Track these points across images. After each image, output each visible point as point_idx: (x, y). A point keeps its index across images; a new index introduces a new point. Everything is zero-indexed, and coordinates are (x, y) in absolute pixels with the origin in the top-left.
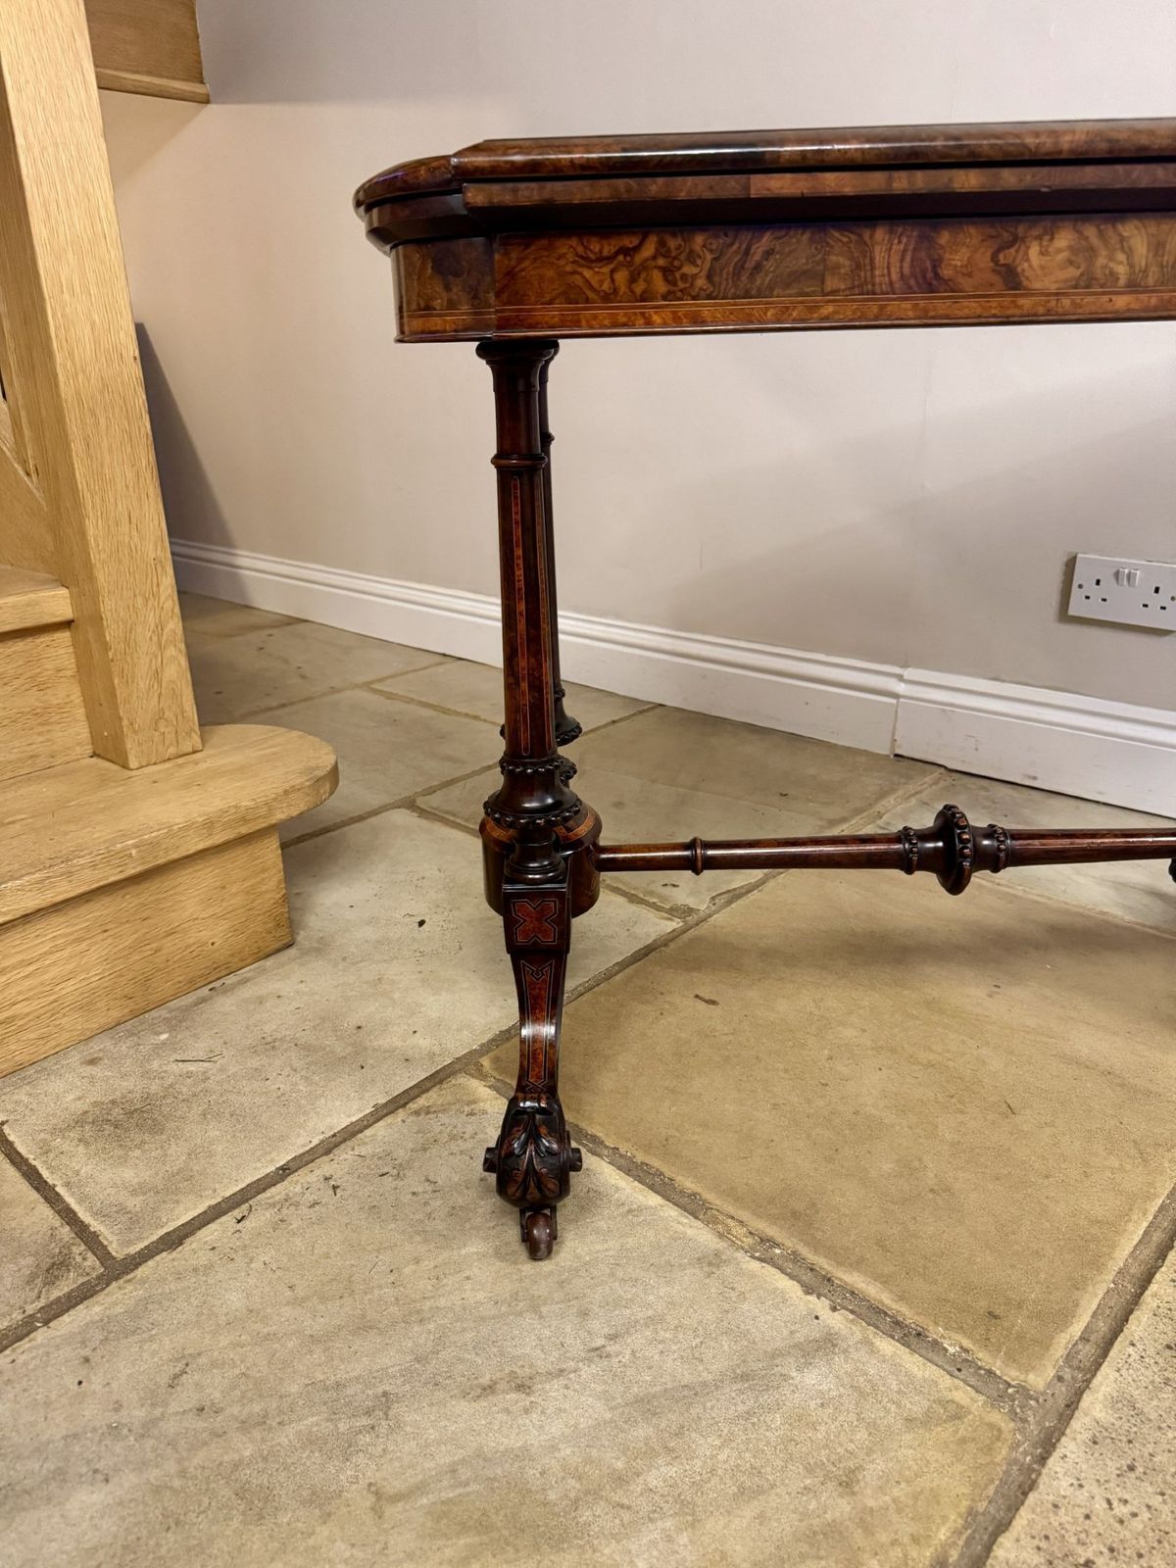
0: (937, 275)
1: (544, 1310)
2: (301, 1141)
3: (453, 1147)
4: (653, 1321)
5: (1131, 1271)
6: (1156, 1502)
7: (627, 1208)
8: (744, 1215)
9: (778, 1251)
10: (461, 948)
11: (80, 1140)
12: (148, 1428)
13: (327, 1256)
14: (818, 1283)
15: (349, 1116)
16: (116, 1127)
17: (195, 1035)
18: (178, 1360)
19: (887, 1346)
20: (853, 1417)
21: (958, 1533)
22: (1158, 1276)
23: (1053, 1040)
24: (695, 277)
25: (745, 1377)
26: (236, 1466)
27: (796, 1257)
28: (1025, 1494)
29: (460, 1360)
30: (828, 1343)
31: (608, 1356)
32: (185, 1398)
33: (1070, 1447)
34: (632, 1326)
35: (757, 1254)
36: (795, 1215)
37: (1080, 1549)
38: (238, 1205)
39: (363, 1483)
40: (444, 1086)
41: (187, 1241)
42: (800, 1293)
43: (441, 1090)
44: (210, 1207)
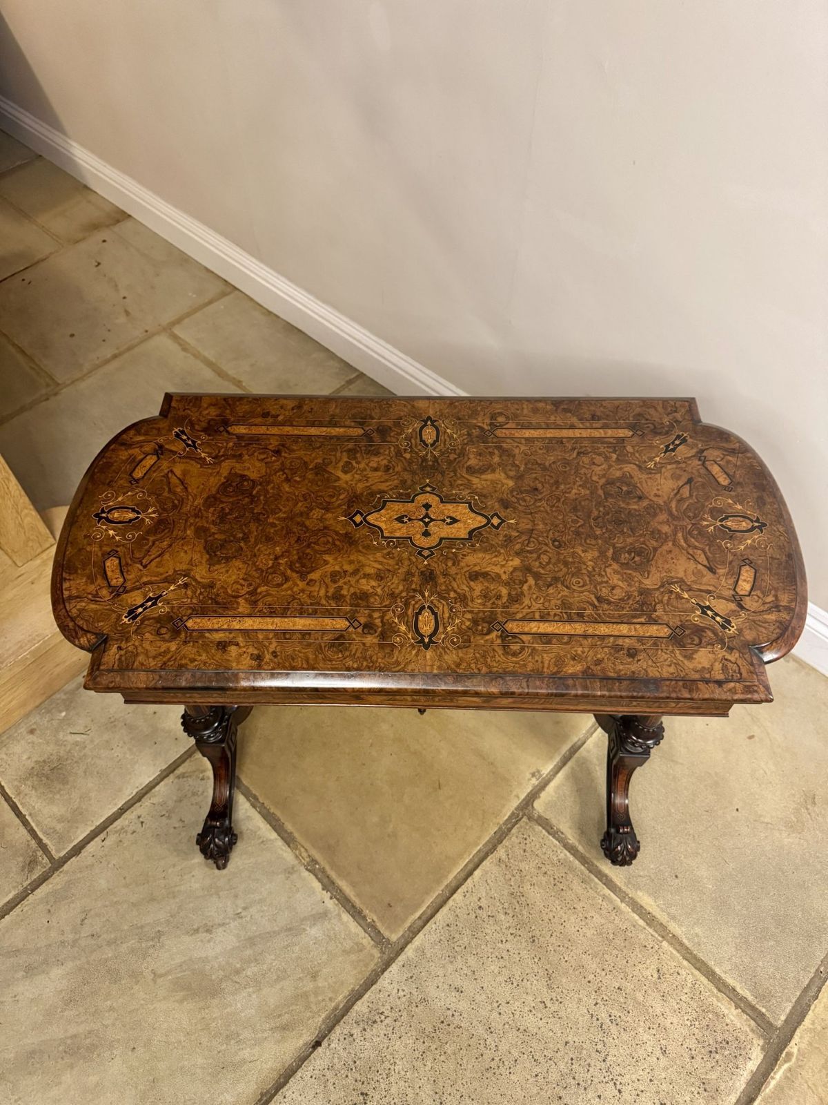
1: (221, 893)
2: (128, 792)
4: (261, 901)
5: (451, 885)
6: (414, 991)
7: (262, 840)
8: (307, 845)
9: (317, 867)
11: (33, 787)
12: (75, 941)
13: (138, 862)
14: (329, 885)
15: (149, 777)
16: (47, 779)
17: (77, 714)
18: (83, 912)
19: (346, 917)
20: (324, 949)
21: (345, 997)
22: (459, 890)
25: (290, 929)
26: (106, 960)
27: (323, 871)
28: (372, 985)
29: (187, 917)
30: (324, 915)
31: (242, 917)
32: (86, 931)
33: (394, 968)
34: (253, 903)
35: (309, 868)
36: (329, 847)
37: (382, 1008)
38: (103, 831)
39: (150, 969)
40: (192, 759)
41: (83, 851)
42: (320, 889)
43: (191, 761)
44: (91, 831)
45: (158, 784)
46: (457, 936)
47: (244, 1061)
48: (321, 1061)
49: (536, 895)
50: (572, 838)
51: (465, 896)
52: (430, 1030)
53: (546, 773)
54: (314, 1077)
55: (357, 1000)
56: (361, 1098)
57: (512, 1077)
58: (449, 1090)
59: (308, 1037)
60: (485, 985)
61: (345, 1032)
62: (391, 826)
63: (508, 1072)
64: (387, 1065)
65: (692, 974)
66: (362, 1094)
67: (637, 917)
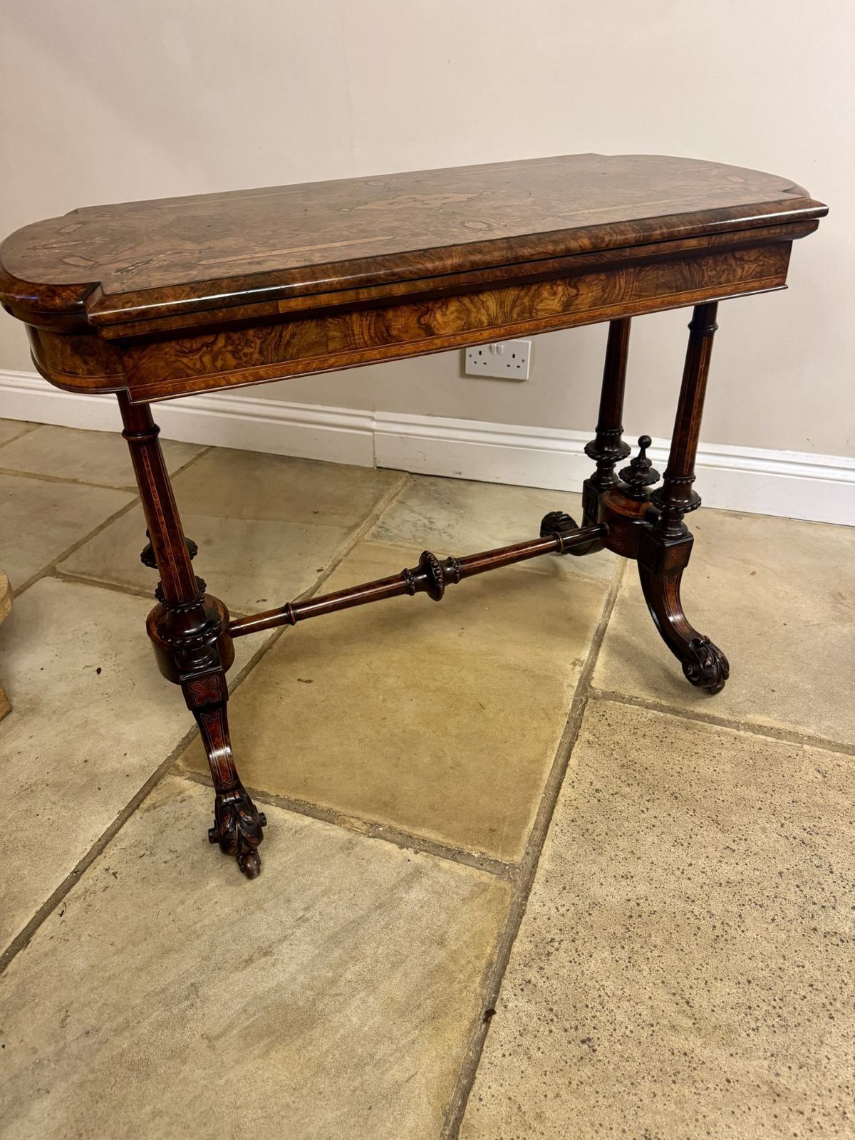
0: (389, 335)
1: (265, 906)
2: (79, 850)
3: (179, 825)
4: (325, 893)
5: (551, 784)
6: (576, 900)
7: (294, 830)
8: (358, 813)
9: (381, 829)
10: (134, 684)
13: (127, 918)
14: (405, 841)
15: (104, 824)
18: (60, 1010)
19: (445, 864)
20: (437, 908)
21: (495, 947)
22: (563, 784)
23: (496, 657)
24: (252, 354)
25: (381, 906)
26: (122, 1055)
27: (391, 830)
28: (521, 918)
29: (228, 951)
30: (418, 872)
31: (308, 920)
32: (74, 1030)
33: (537, 887)
34: (314, 900)
35: (371, 834)
36: (386, 804)
37: (548, 935)
38: (56, 905)
39: (198, 1036)
40: (159, 787)
41: (32, 939)
42: (398, 849)
43: (157, 790)
44: (37, 912)
45: (119, 829)
46: (590, 826)
47: (398, 1085)
48: (506, 1030)
49: (648, 756)
50: (651, 699)
51: (573, 787)
52: (622, 931)
53: (586, 658)
54: (507, 1054)
55: (511, 942)
56: (585, 1047)
57: (748, 934)
58: (687, 983)
59: (470, 1010)
60: (654, 859)
61: (518, 982)
62: (449, 758)
63: (739, 931)
64: (594, 993)
65: (851, 760)
66: (583, 1042)
67: (763, 737)
